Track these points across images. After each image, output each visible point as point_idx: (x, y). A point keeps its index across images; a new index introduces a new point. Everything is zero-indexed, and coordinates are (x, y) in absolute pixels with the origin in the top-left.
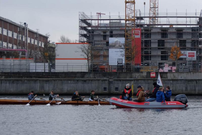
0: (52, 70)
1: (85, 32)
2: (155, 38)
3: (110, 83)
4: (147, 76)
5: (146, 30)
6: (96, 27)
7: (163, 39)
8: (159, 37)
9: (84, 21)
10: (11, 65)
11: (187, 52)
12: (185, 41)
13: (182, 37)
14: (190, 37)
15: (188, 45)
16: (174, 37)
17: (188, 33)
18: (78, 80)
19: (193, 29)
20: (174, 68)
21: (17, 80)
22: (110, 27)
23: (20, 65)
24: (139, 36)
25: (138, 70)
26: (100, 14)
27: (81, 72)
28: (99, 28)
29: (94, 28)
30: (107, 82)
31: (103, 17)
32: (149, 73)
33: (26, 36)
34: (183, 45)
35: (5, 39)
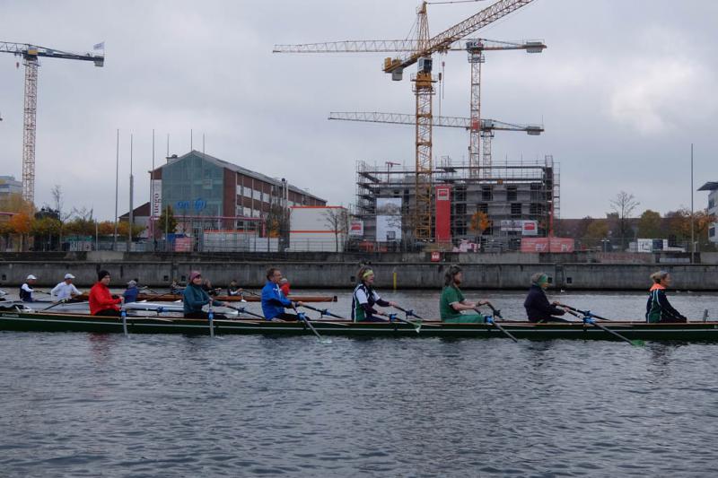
1: (366, 192)
2: (472, 201)
4: (426, 259)
5: (459, 188)
6: (385, 184)
7: (485, 202)
8: (479, 199)
9: (365, 175)
10: (220, 241)
11: (523, 222)
12: (519, 205)
13: (515, 199)
14: (528, 198)
15: (525, 211)
16: (504, 198)
17: (525, 193)
18: (309, 265)
19: (533, 186)
20: (477, 246)
21: (216, 265)
22: (405, 184)
23: (235, 241)
24: (446, 198)
26: (392, 164)
27: (322, 253)
28: (389, 186)
29: (383, 186)
31: (395, 169)
32: (429, 254)
33: (285, 198)
34: (516, 211)
35: (248, 203)
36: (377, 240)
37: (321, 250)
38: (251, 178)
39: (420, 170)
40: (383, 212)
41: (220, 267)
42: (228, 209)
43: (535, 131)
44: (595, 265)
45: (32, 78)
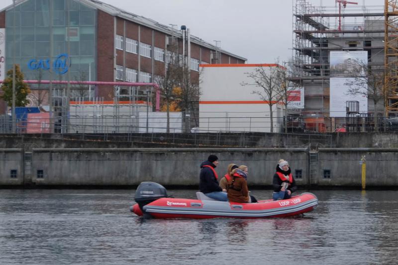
1: (308, 44)
3: (310, 158)
6: (334, 32)
10: (94, 117)
18: (232, 153)
21: (88, 152)
22: (365, 32)
23: (116, 117)
26: (344, 3)
27: (250, 134)
28: (340, 35)
29: (330, 35)
30: (302, 157)
31: (350, 10)
33: (186, 55)
35: (132, 62)
36: (332, 115)
37: (247, 130)
38: (137, 24)
39: (390, 10)
40: (341, 72)
41: (95, 157)
42: (104, 70)
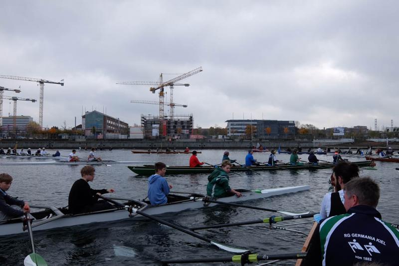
0: (129, 138)
1: (143, 122)
2: (172, 125)
3: (152, 143)
4: (168, 141)
5: (169, 121)
6: (148, 120)
8: (174, 124)
9: (143, 118)
10: (110, 136)
11: (185, 130)
12: (184, 126)
13: (183, 124)
15: (186, 128)
16: (180, 124)
17: (185, 123)
19: (188, 121)
20: (179, 137)
23: (115, 136)
24: (165, 124)
25: (164, 138)
31: (151, 116)
32: (168, 139)
34: (183, 128)
35: (110, 125)
36: (153, 135)
39: (161, 116)
40: (154, 128)
42: (105, 127)
43: (185, 106)
44: (210, 142)
45: (42, 89)
